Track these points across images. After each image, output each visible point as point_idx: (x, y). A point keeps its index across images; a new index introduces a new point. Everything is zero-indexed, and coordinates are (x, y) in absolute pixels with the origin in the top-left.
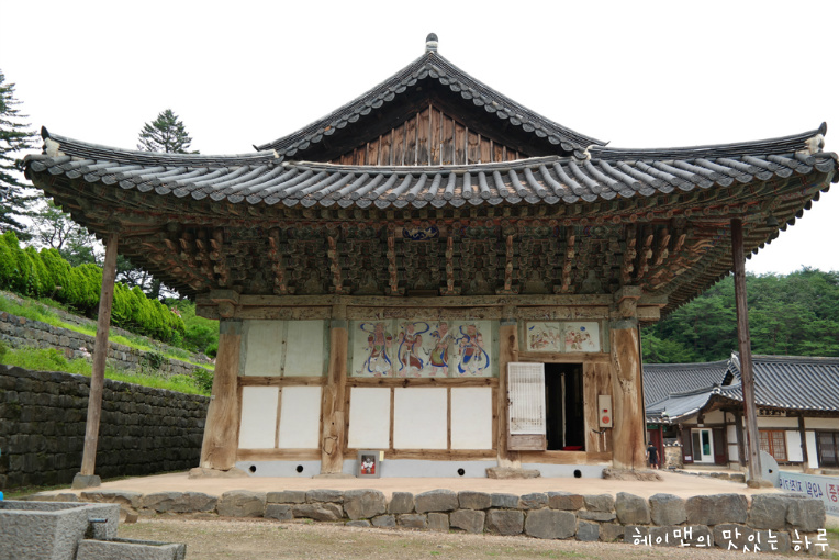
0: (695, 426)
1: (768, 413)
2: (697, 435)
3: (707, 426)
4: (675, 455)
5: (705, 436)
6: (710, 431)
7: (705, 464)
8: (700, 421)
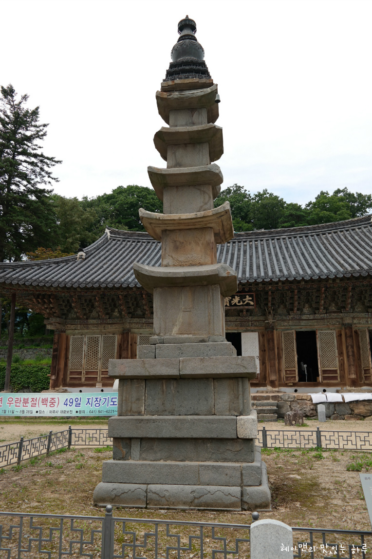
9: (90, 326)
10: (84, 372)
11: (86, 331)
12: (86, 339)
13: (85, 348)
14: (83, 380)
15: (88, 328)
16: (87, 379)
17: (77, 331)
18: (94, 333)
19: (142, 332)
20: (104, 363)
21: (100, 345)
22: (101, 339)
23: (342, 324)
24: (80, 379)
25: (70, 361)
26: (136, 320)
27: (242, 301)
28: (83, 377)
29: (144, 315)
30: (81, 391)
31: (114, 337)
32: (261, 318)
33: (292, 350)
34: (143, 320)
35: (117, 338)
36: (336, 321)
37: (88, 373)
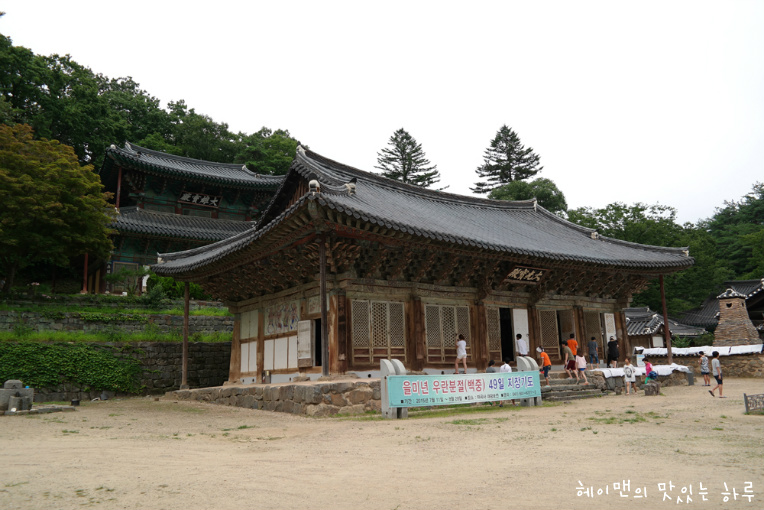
9: (375, 288)
10: (371, 350)
11: (370, 295)
12: (371, 306)
13: (371, 317)
14: (371, 360)
15: (372, 291)
17: (359, 294)
18: (379, 298)
19: (429, 301)
20: (392, 339)
21: (388, 314)
22: (388, 307)
23: (574, 306)
24: (367, 359)
25: (353, 335)
26: (426, 286)
27: (534, 276)
28: (371, 356)
29: (431, 280)
30: (369, 376)
31: (401, 306)
32: (527, 295)
33: (553, 329)
34: (433, 287)
35: (404, 306)
36: (571, 303)
37: (376, 351)
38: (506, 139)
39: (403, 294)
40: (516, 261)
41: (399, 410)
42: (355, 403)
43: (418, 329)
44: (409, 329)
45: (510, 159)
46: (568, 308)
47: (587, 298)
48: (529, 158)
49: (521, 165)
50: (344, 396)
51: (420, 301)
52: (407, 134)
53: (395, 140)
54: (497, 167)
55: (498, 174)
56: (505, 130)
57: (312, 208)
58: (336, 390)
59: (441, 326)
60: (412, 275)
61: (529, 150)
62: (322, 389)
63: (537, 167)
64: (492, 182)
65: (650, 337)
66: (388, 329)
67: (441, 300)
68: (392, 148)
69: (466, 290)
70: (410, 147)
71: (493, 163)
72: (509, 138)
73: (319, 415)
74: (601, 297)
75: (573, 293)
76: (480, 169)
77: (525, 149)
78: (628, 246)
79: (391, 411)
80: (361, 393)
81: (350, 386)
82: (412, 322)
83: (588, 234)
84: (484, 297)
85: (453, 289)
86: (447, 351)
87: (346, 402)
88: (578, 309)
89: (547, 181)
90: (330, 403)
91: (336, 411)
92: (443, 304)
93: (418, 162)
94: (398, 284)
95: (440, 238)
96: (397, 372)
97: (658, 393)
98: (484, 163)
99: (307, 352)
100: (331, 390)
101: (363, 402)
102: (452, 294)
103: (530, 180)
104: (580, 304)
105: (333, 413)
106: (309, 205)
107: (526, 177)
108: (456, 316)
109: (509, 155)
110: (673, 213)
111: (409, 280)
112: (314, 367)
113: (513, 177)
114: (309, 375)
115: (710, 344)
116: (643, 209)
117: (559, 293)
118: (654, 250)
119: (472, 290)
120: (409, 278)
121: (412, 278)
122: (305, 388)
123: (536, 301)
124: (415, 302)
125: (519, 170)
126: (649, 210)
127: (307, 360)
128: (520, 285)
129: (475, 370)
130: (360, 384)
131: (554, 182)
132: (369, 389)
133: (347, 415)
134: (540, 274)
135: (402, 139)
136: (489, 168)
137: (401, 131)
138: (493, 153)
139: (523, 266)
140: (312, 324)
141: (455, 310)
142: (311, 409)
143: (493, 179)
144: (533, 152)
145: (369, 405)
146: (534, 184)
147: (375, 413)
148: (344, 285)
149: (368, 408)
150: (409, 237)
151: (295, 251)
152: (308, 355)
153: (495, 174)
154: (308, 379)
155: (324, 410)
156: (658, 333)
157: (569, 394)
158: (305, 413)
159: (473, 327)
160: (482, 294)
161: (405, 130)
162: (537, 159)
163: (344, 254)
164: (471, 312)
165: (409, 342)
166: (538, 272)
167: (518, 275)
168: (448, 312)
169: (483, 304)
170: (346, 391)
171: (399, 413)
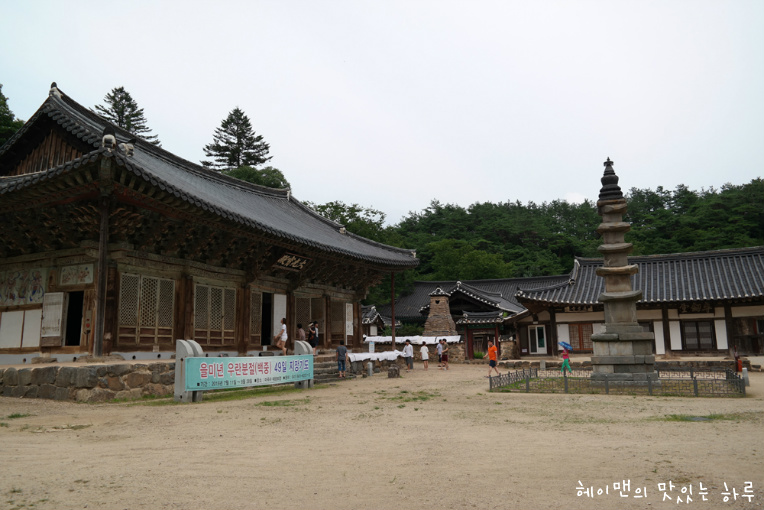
0: (531, 323)
1: (576, 309)
2: (533, 331)
3: (540, 323)
4: (508, 348)
5: (540, 331)
6: (544, 326)
7: (539, 355)
8: (536, 319)
9: (147, 262)
10: (138, 329)
11: (142, 269)
12: (141, 282)
13: (140, 294)
14: (138, 340)
15: (144, 265)
16: (143, 339)
17: (130, 268)
18: (150, 274)
19: (201, 280)
20: (160, 319)
21: (158, 291)
22: (159, 283)
23: (324, 295)
24: (133, 339)
25: (120, 313)
26: (199, 264)
27: (298, 264)
28: (137, 336)
29: (204, 259)
30: (134, 357)
31: (171, 283)
32: (288, 281)
33: (307, 315)
34: (206, 266)
35: (175, 284)
36: (321, 292)
37: (143, 331)
38: (237, 122)
39: (174, 271)
40: (288, 248)
41: (194, 393)
42: (133, 387)
43: (188, 309)
44: (177, 308)
45: (240, 143)
46: (318, 296)
47: (333, 288)
48: (259, 146)
49: (251, 151)
50: (121, 379)
51: (191, 280)
52: (127, 94)
53: (113, 98)
54: (226, 149)
55: (227, 155)
56: (237, 113)
57: (105, 166)
58: (114, 372)
59: (210, 306)
60: (186, 252)
61: (260, 138)
62: (98, 371)
63: (266, 156)
64: (219, 163)
65: (369, 325)
66: (157, 308)
67: (211, 280)
68: (108, 106)
69: (236, 272)
70: (129, 110)
71: (222, 144)
72: (241, 122)
73: (93, 400)
74: (344, 288)
75: (323, 283)
76: (208, 147)
77: (255, 136)
78: (369, 243)
79: (187, 395)
80: (140, 375)
81: (129, 368)
82: (182, 302)
83: (337, 229)
84: (252, 280)
85: (224, 270)
86: (212, 334)
87: (123, 385)
88: (327, 298)
89: (275, 171)
90: (107, 386)
91: (113, 395)
92: (214, 283)
93: (139, 128)
94: (172, 260)
95: (231, 218)
96: (196, 354)
97: (399, 376)
98: (213, 143)
99: (55, 329)
100: (108, 373)
101: (141, 385)
102: (221, 276)
103: (259, 167)
104: (328, 293)
105: (109, 398)
106: (103, 162)
107: (254, 164)
108: (223, 298)
109: (239, 138)
110: (383, 217)
111: (182, 257)
112: (64, 346)
113: (241, 162)
114: (54, 355)
115: (421, 334)
116: (359, 210)
117: (312, 282)
118: (390, 250)
119: (242, 272)
120: (182, 255)
121: (186, 255)
122: (75, 370)
123: (295, 288)
124: (186, 280)
125: (248, 155)
126: (364, 212)
127: (56, 338)
128: (284, 271)
129: (236, 353)
130: (140, 367)
131: (283, 173)
132: (148, 372)
133: (125, 400)
134: (304, 263)
135: (122, 99)
136: (217, 148)
137: (121, 90)
138: (223, 133)
139: (292, 253)
140: (65, 298)
141: (223, 293)
142: (83, 393)
143: (220, 161)
144: (263, 140)
145: (147, 389)
146: (263, 171)
147: (153, 397)
148: (117, 256)
149: (146, 392)
150: (202, 212)
151: (54, 210)
152: (56, 332)
153: (222, 155)
154: (55, 361)
155: (100, 395)
156: (375, 323)
157: (326, 377)
158: (75, 399)
159: (238, 310)
160: (250, 276)
161: (126, 90)
162: (267, 148)
163: (125, 222)
164: (238, 295)
165: (177, 322)
166: (302, 261)
167: (285, 262)
168: (217, 293)
169: (249, 288)
170: (125, 373)
171: (194, 397)
